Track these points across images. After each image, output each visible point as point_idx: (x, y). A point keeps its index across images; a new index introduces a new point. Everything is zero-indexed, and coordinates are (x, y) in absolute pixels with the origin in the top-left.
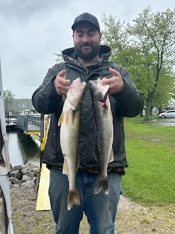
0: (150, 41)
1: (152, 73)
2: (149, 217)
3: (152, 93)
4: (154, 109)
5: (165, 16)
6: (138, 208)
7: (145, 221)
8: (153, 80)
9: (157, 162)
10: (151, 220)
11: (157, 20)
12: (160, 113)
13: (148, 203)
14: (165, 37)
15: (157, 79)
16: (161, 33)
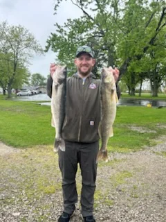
0: (8, 44)
1: (11, 67)
2: (27, 154)
3: (12, 80)
4: (13, 89)
5: (18, 29)
6: (19, 151)
7: (25, 156)
8: (12, 71)
9: (22, 124)
10: (28, 155)
11: (13, 31)
12: (17, 92)
13: (23, 147)
14: (19, 43)
15: (15, 70)
16: (16, 40)
